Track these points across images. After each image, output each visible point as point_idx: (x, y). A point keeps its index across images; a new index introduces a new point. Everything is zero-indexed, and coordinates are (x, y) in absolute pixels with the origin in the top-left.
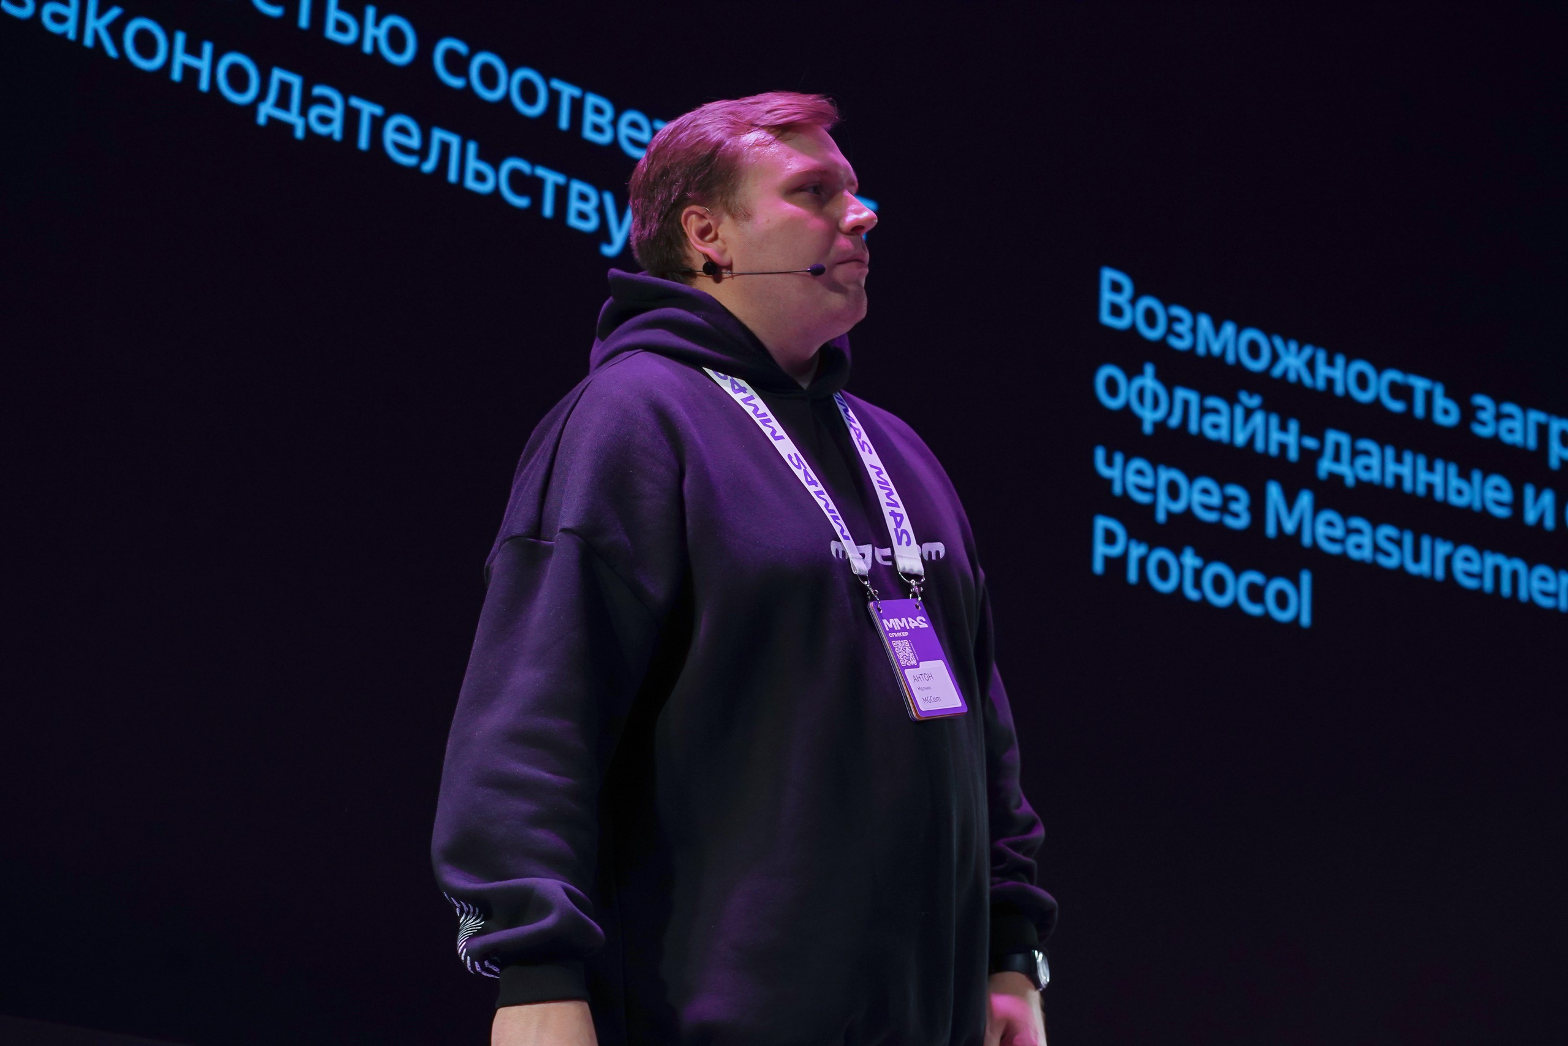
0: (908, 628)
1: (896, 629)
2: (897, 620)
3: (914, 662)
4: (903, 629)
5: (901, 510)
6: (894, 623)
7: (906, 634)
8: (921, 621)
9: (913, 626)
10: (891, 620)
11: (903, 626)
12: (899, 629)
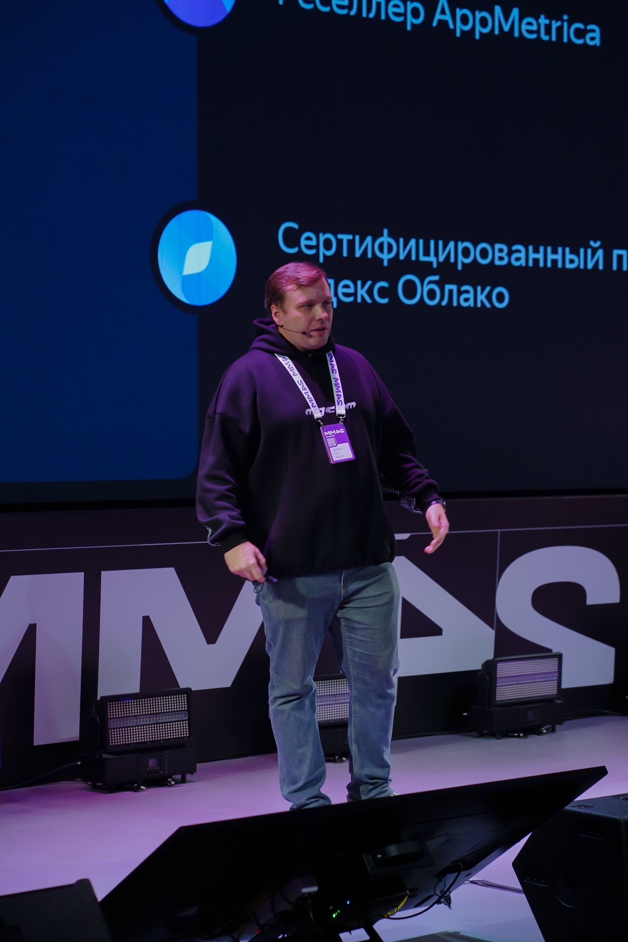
0: (335, 433)
1: (330, 434)
2: (331, 432)
3: (335, 445)
4: (333, 434)
5: (342, 393)
6: (330, 433)
7: (334, 436)
8: (342, 430)
9: (337, 433)
10: (328, 432)
11: (333, 433)
12: (331, 434)
